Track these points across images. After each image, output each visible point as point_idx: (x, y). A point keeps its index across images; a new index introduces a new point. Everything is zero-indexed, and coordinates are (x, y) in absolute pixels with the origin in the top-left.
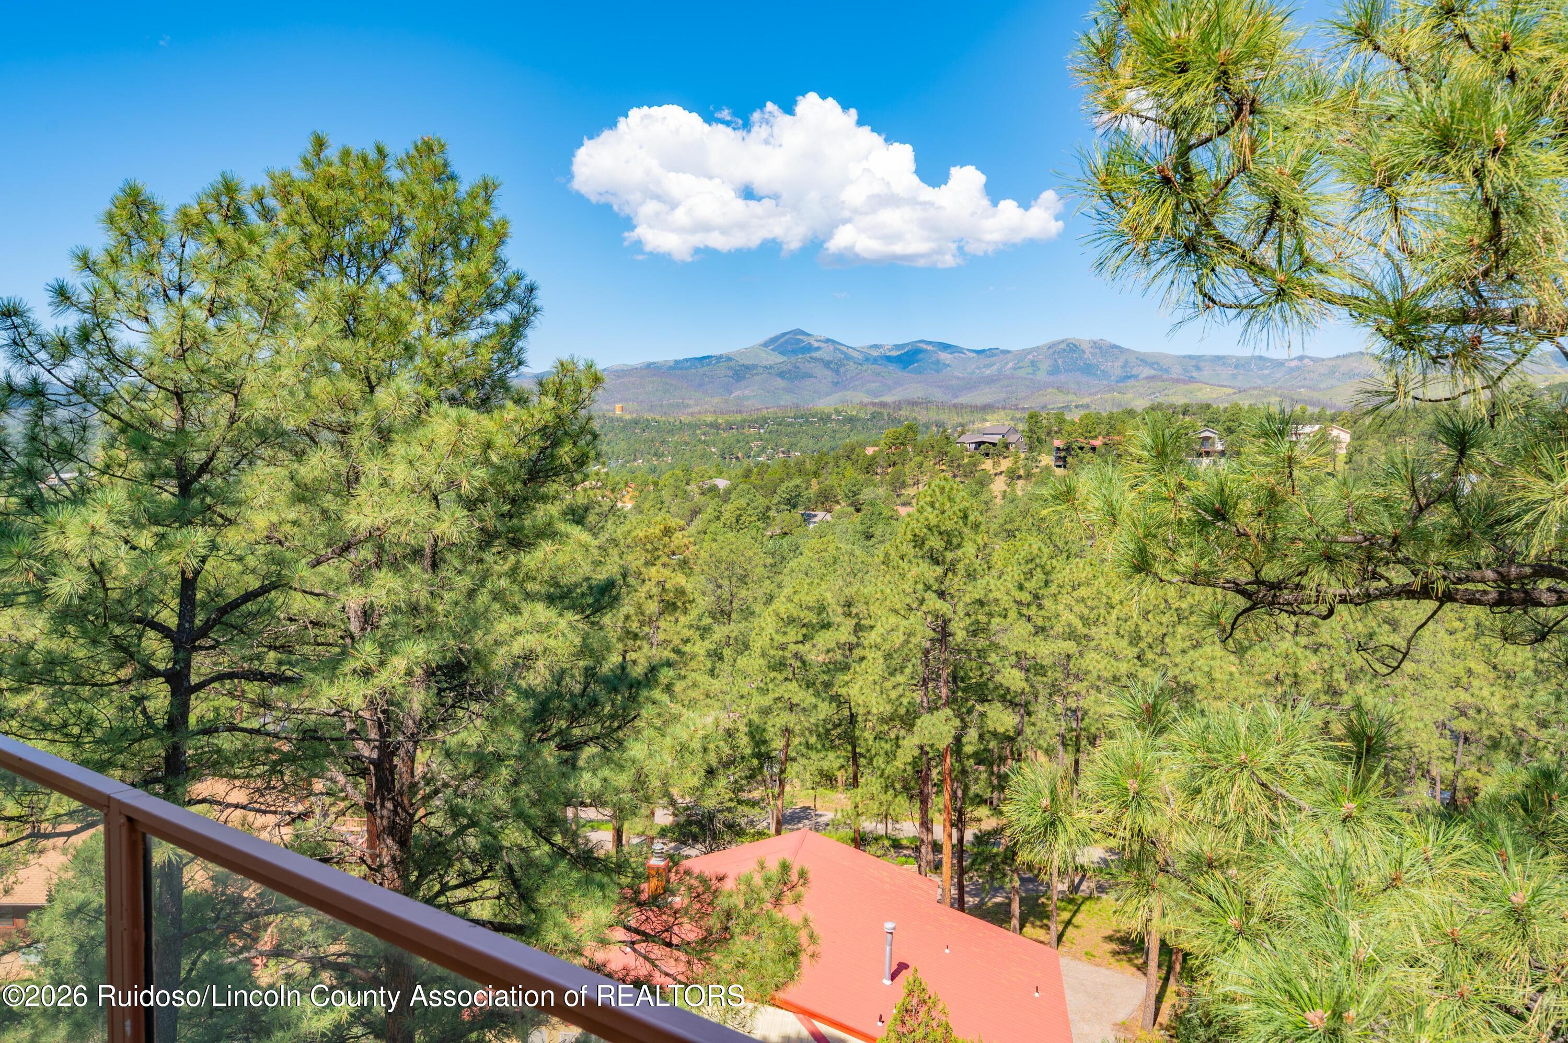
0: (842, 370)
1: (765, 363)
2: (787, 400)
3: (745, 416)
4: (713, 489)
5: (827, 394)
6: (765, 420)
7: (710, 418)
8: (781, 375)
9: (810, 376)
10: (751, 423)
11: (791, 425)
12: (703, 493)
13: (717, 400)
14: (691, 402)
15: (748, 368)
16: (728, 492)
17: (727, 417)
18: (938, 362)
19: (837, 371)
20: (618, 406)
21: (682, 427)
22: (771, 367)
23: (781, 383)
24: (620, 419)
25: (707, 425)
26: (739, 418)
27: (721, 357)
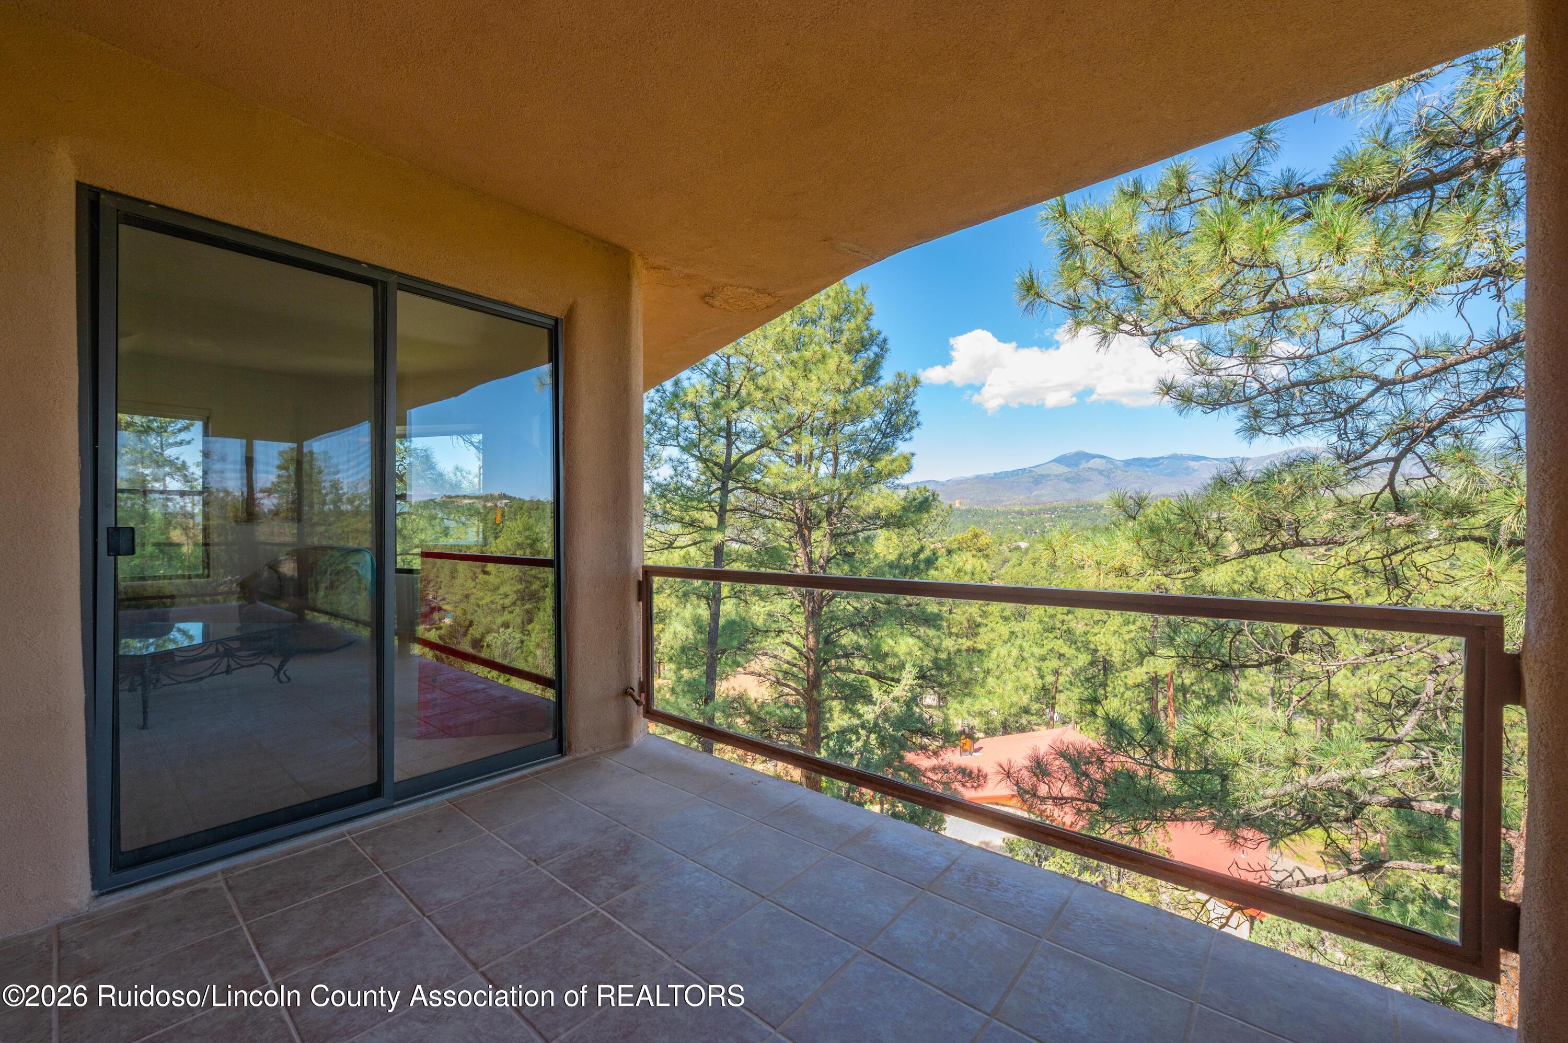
0: (1112, 475)
1: (1055, 473)
2: (1072, 496)
3: (1041, 506)
4: (1017, 548)
5: (1101, 492)
6: (1055, 509)
7: (1017, 508)
8: (1068, 480)
9: (1089, 480)
10: (1045, 511)
11: (1074, 512)
12: (1010, 551)
13: (1022, 497)
14: (1005, 499)
15: (1043, 476)
16: (1027, 550)
17: (1029, 507)
18: (1188, 468)
19: (1108, 477)
20: (957, 502)
21: (998, 514)
22: (1060, 475)
23: (1067, 485)
24: (959, 510)
25: (1015, 512)
26: (1037, 508)
27: (1025, 469)
